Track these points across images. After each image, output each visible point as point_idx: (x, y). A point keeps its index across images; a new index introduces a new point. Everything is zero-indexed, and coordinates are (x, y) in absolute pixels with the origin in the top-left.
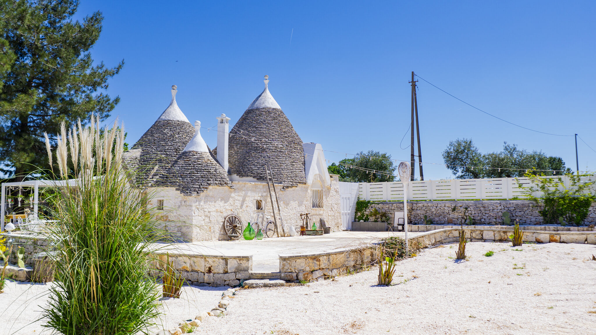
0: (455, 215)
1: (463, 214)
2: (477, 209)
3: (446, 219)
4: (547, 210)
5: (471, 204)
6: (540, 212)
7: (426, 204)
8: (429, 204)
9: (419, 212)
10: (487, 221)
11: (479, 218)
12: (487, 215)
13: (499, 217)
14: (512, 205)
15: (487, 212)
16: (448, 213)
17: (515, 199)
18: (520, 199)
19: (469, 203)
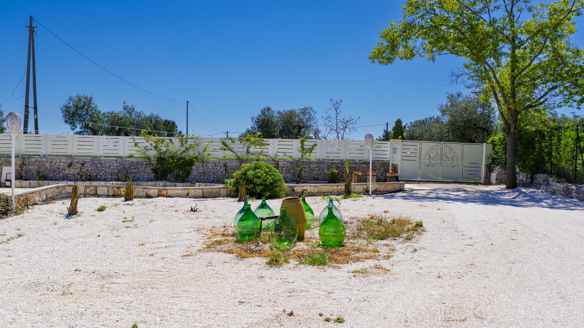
0: (71, 171)
1: (79, 170)
2: (93, 165)
3: (61, 175)
4: (158, 167)
5: (88, 161)
6: (152, 169)
7: (39, 159)
8: (43, 160)
9: (31, 167)
10: (103, 177)
11: (95, 174)
12: (103, 172)
13: (115, 174)
14: (127, 163)
15: (103, 169)
16: (64, 169)
17: (131, 156)
18: (135, 157)
19: (87, 159)
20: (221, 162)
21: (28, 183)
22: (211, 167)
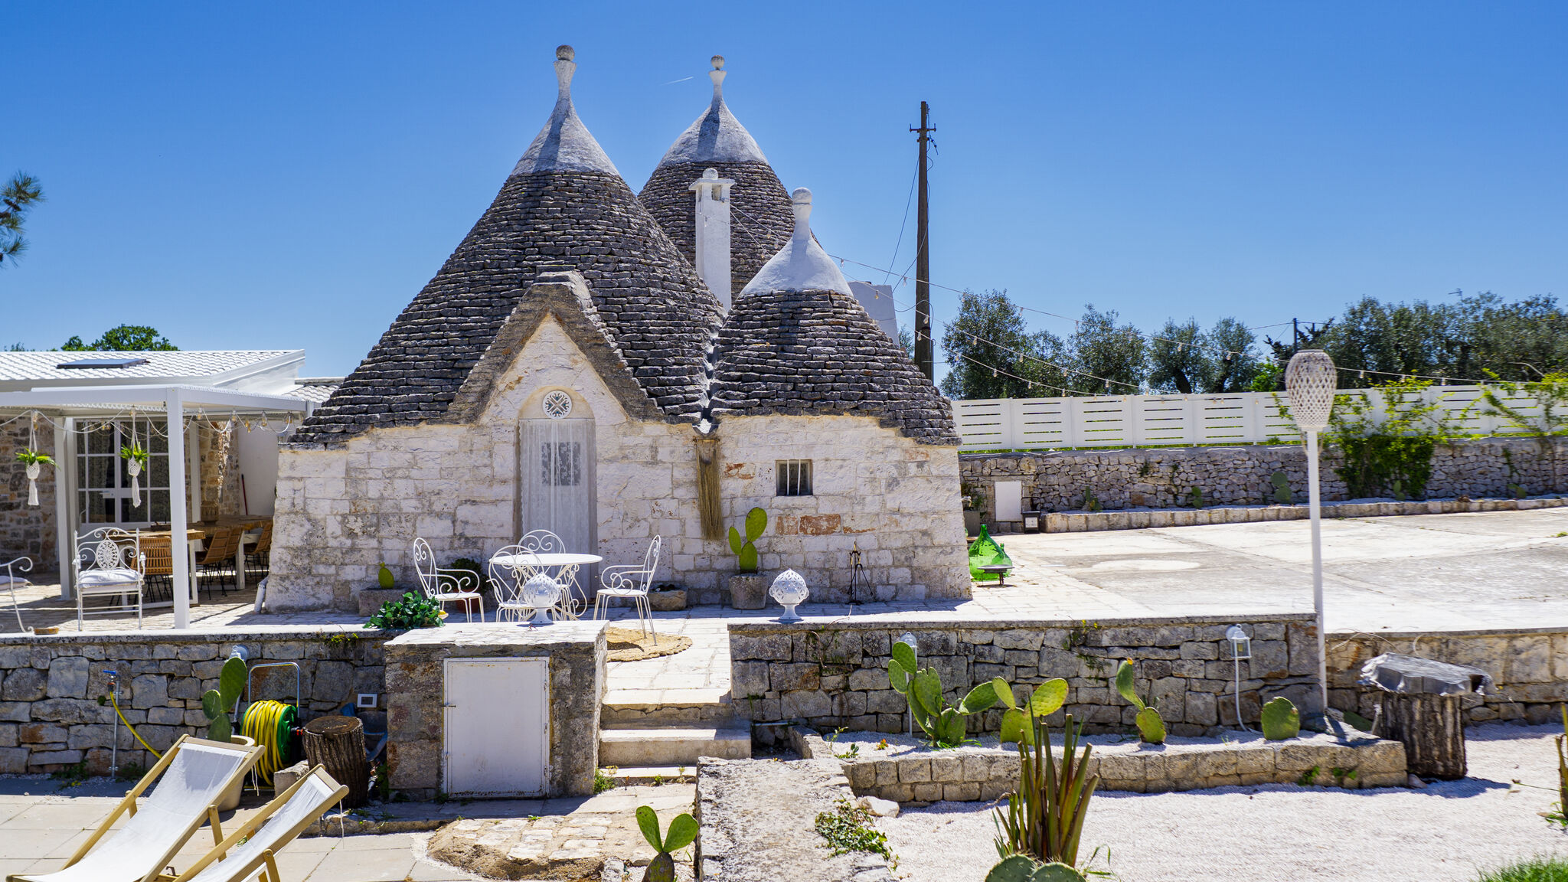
0: (1149, 484)
1: (1168, 482)
2: (1197, 467)
3: (1127, 494)
4: (1350, 466)
5: (1182, 457)
6: (1339, 472)
7: (1068, 459)
8: (1078, 460)
9: (1053, 480)
10: (1228, 496)
11: (1207, 490)
12: (1225, 483)
13: (1252, 486)
14: (1275, 457)
15: (1223, 475)
16: (1131, 481)
17: (1275, 441)
18: (1283, 444)
19: (1178, 453)
20: (1496, 444)
21: (1083, 520)
22: (1473, 459)
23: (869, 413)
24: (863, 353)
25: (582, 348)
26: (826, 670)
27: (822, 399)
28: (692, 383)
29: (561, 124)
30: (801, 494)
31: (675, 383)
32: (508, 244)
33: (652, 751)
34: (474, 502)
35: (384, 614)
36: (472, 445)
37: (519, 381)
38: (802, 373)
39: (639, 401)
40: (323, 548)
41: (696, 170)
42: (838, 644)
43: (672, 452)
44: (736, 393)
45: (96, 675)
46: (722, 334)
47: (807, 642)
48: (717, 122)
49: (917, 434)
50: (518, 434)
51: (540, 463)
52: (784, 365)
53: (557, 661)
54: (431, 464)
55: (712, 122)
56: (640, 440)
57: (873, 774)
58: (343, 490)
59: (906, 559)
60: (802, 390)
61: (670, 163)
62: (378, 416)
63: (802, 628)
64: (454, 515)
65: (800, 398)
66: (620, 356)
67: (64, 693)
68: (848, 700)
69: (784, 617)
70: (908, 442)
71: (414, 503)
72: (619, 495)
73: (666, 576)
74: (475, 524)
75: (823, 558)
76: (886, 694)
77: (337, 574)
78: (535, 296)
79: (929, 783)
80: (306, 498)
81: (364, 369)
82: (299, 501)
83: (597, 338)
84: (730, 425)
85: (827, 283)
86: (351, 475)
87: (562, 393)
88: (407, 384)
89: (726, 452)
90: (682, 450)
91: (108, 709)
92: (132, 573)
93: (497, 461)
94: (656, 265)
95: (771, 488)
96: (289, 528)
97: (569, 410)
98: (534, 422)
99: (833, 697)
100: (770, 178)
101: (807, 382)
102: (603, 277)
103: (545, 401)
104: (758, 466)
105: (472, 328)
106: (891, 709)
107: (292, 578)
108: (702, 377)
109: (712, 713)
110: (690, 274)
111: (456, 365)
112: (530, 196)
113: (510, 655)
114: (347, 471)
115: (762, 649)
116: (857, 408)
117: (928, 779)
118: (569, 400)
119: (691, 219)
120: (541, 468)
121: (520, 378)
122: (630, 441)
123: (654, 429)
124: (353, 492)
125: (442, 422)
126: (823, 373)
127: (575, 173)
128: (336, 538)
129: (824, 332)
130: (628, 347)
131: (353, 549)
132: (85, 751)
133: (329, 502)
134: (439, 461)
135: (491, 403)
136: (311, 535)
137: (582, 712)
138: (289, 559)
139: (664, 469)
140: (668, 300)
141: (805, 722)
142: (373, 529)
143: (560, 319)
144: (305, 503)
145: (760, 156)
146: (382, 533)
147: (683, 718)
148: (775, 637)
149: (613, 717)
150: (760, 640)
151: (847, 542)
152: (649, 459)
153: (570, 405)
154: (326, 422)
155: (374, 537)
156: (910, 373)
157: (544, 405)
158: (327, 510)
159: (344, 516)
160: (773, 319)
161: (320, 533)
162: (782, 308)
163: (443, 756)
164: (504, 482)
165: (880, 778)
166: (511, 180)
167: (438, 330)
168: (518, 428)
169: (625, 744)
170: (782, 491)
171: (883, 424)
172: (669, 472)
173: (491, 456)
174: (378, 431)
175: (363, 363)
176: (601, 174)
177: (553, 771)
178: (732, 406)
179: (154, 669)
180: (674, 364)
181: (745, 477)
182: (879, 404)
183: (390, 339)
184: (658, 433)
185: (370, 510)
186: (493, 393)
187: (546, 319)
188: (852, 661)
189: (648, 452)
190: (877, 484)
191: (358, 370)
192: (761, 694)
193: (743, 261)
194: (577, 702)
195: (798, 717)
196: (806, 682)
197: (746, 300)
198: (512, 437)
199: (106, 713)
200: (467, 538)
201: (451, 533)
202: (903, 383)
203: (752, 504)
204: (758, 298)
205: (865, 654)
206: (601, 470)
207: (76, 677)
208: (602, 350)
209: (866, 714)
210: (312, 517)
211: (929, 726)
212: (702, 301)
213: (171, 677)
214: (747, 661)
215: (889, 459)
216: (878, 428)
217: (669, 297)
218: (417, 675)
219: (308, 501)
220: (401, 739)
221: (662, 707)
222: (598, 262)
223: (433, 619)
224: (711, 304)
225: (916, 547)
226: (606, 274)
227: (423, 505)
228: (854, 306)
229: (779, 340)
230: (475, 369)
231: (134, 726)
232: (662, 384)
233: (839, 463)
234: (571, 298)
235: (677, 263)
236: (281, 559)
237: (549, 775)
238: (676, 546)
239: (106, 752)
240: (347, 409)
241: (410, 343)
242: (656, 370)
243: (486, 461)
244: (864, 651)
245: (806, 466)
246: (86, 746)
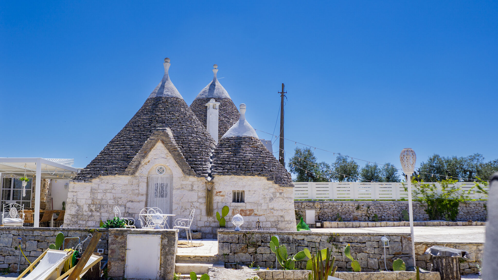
0: (358, 213)
1: (366, 212)
2: (377, 208)
3: (352, 216)
4: (430, 209)
5: (371, 204)
6: (426, 211)
7: (331, 204)
8: (335, 204)
9: (326, 210)
10: (387, 218)
11: (380, 215)
12: (386, 213)
13: (395, 215)
14: (403, 205)
15: (385, 210)
16: (353, 212)
18: (404, 200)
19: (370, 203)
20: (481, 203)
21: (336, 224)
22: (473, 208)
23: (264, 176)
24: (262, 157)
25: (170, 152)
26: (249, 246)
27: (248, 171)
28: (205, 165)
29: (165, 82)
30: (240, 202)
31: (200, 164)
32: (146, 119)
33: (192, 270)
34: (132, 201)
35: (107, 224)
36: (132, 183)
37: (149, 162)
38: (242, 162)
39: (188, 170)
40: (82, 215)
41: (208, 100)
42: (253, 238)
43: (198, 187)
44: (220, 168)
45: (15, 240)
46: (215, 150)
47: (243, 237)
48: (215, 85)
49: (280, 183)
50: (148, 180)
51: (154, 189)
52: (236, 160)
53: (163, 236)
54: (119, 188)
55: (213, 85)
56: (188, 182)
57: (265, 275)
58: (90, 196)
59: (275, 225)
60: (242, 167)
61: (199, 98)
62: (102, 172)
63: (242, 232)
64: (125, 206)
65: (241, 170)
66: (182, 155)
67: (4, 245)
68: (256, 256)
69: (236, 229)
70: (277, 186)
71: (113, 201)
72: (180, 201)
73: (195, 228)
74: (132, 209)
75: (247, 224)
76: (269, 255)
77: (86, 224)
78: (155, 134)
79: (283, 279)
80: (77, 198)
81: (98, 158)
82: (75, 199)
83: (175, 148)
84: (217, 178)
85: (251, 134)
86: (93, 191)
87: (163, 167)
88: (112, 162)
89: (216, 187)
90: (201, 186)
91: (18, 251)
92: (20, 219)
93: (140, 188)
94: (195, 127)
95: (231, 200)
96: (71, 208)
97: (165, 172)
98: (153, 176)
99: (251, 255)
100: (232, 104)
101: (243, 165)
102: (177, 130)
103: (157, 169)
104: (227, 192)
105: (134, 145)
106: (271, 260)
107: (71, 225)
108: (208, 163)
109: (212, 259)
110: (205, 131)
111: (128, 157)
112: (154, 104)
113: (148, 234)
114: (91, 190)
115: (228, 239)
116: (260, 174)
117: (282, 278)
118: (165, 169)
119: (206, 116)
120: (155, 191)
121: (149, 161)
122: (184, 183)
123: (193, 179)
124: (93, 197)
125: (123, 175)
126: (249, 162)
127: (169, 97)
128: (86, 212)
129: (249, 150)
130: (185, 152)
131: (91, 216)
132: (10, 264)
133: (85, 200)
134: (121, 187)
135: (139, 169)
136: (78, 211)
137: (171, 254)
138: (70, 218)
139: (195, 192)
140: (198, 138)
141: (242, 263)
142: (99, 209)
143: (163, 142)
144: (77, 200)
145: (229, 97)
146: (101, 211)
147: (202, 260)
148: (233, 235)
149: (179, 259)
150: (228, 236)
151: (256, 219)
152: (190, 189)
153: (165, 170)
154: (85, 174)
155: (99, 212)
156: (278, 164)
157: (157, 170)
158: (84, 203)
159: (89, 205)
160: (232, 145)
161: (81, 210)
162: (235, 142)
163: (126, 266)
164: (142, 195)
165: (267, 277)
166: (148, 99)
167: (123, 146)
168: (148, 178)
169: (183, 267)
170: (234, 201)
171: (268, 179)
172: (197, 193)
173: (138, 186)
174: (102, 177)
175: (98, 156)
176: (177, 98)
177: (161, 272)
178: (218, 172)
179: (33, 238)
180: (199, 158)
181: (222, 196)
182: (267, 173)
183: (107, 148)
184: (194, 180)
185: (98, 203)
186: (140, 166)
187: (159, 142)
188: (258, 244)
189: (190, 187)
190: (266, 200)
191: (96, 158)
192: (228, 254)
193: (222, 130)
194: (169, 250)
195: (240, 262)
196: (243, 250)
197: (224, 139)
198: (146, 180)
199: (17, 252)
200: (129, 213)
201: (124, 212)
202: (275, 167)
203: (224, 205)
204: (228, 138)
205: (262, 242)
206: (174, 192)
207: (8, 240)
208: (176, 152)
209: (262, 261)
210: (79, 205)
211: (283, 264)
212: (209, 139)
213: (38, 241)
214: (223, 242)
215: (270, 191)
216: (267, 181)
217: (198, 137)
218: (119, 239)
219: (78, 199)
220: (112, 260)
221: (195, 257)
222: (176, 125)
223: (123, 226)
224: (212, 141)
225: (279, 221)
226: (178, 129)
227: (116, 202)
228: (259, 142)
229: (234, 152)
230: (135, 158)
231: (26, 256)
232: (196, 164)
233: (253, 192)
234: (167, 135)
235: (201, 127)
236: (68, 218)
237: (159, 274)
238: (199, 218)
239: (16, 265)
240: (92, 170)
241: (114, 149)
242: (194, 160)
243: (137, 188)
244: (262, 240)
245: (242, 193)
246: (10, 263)
